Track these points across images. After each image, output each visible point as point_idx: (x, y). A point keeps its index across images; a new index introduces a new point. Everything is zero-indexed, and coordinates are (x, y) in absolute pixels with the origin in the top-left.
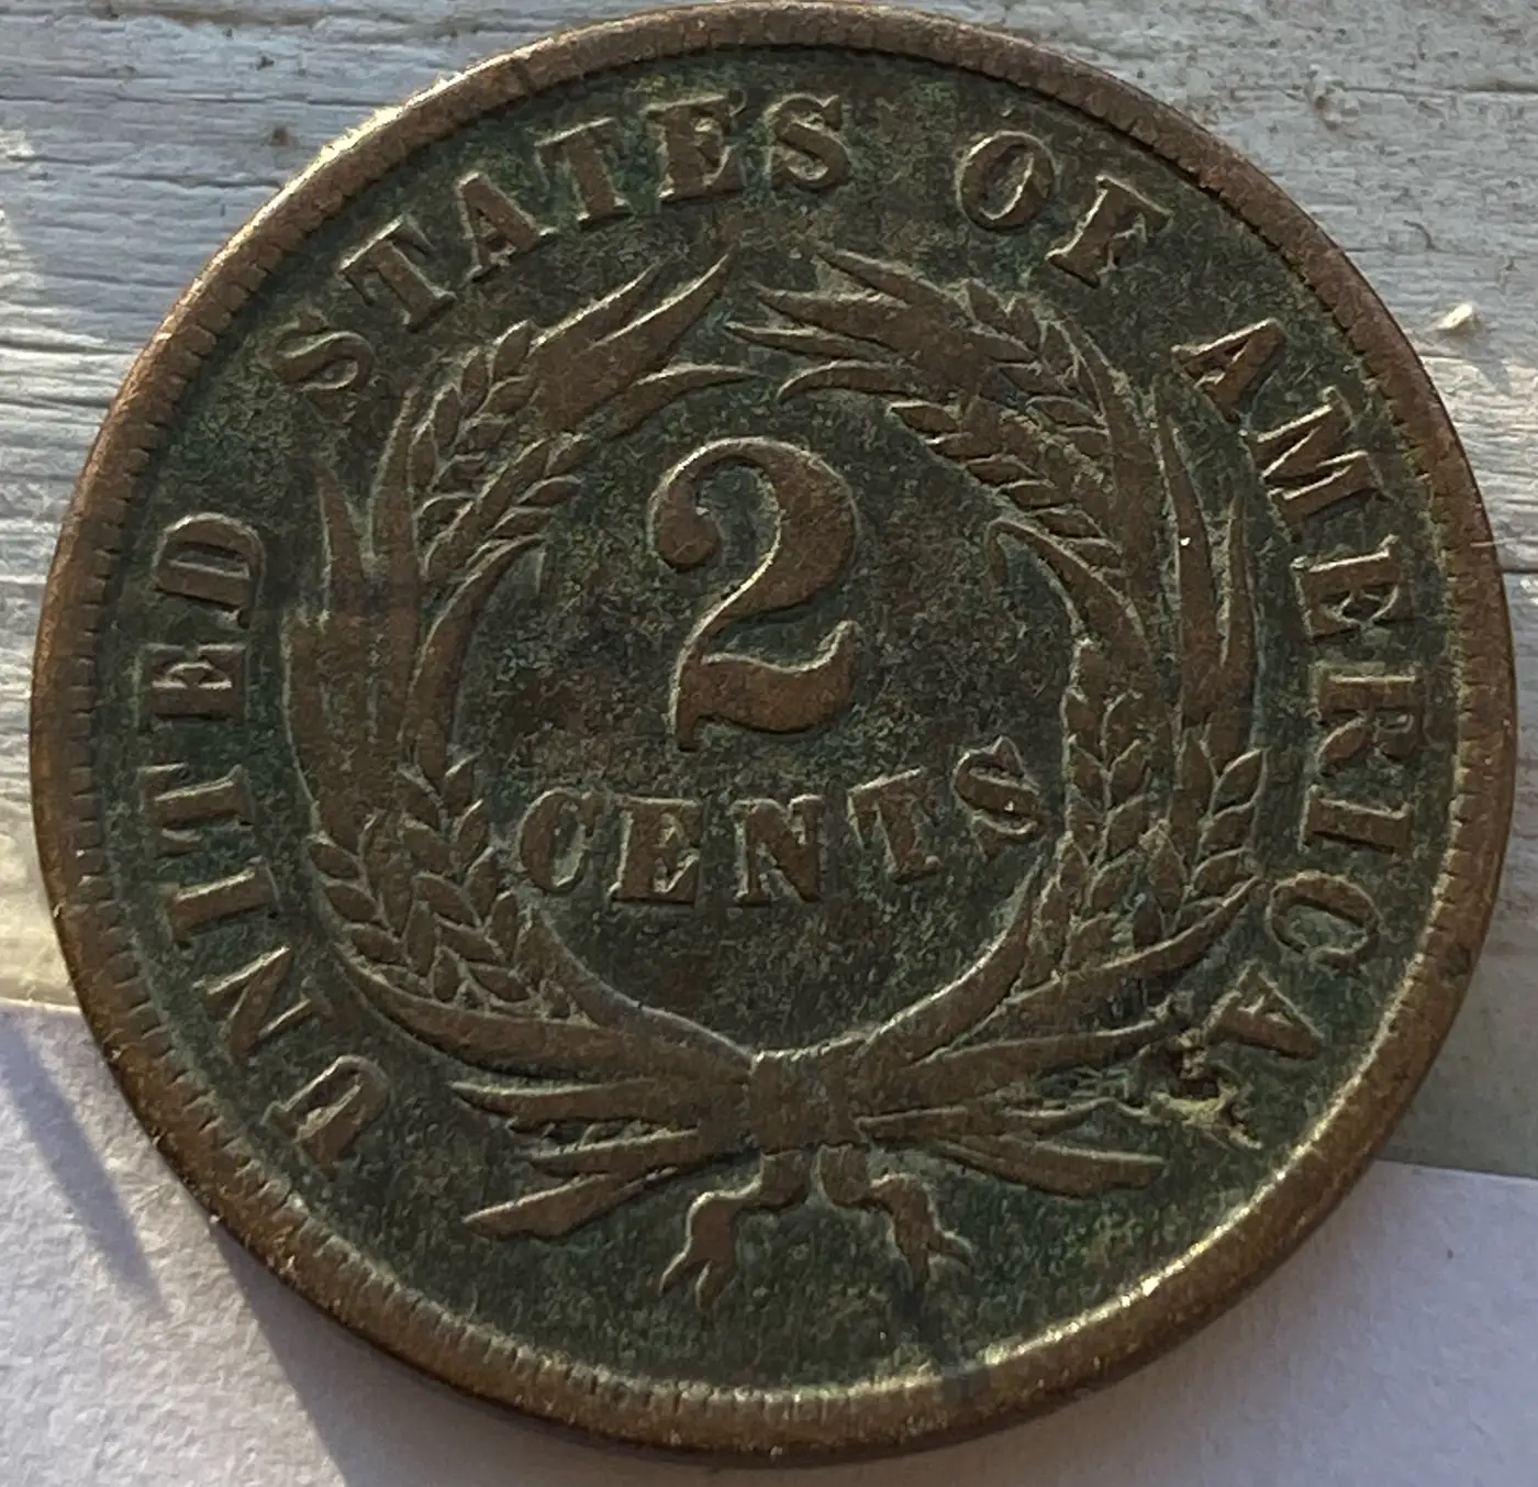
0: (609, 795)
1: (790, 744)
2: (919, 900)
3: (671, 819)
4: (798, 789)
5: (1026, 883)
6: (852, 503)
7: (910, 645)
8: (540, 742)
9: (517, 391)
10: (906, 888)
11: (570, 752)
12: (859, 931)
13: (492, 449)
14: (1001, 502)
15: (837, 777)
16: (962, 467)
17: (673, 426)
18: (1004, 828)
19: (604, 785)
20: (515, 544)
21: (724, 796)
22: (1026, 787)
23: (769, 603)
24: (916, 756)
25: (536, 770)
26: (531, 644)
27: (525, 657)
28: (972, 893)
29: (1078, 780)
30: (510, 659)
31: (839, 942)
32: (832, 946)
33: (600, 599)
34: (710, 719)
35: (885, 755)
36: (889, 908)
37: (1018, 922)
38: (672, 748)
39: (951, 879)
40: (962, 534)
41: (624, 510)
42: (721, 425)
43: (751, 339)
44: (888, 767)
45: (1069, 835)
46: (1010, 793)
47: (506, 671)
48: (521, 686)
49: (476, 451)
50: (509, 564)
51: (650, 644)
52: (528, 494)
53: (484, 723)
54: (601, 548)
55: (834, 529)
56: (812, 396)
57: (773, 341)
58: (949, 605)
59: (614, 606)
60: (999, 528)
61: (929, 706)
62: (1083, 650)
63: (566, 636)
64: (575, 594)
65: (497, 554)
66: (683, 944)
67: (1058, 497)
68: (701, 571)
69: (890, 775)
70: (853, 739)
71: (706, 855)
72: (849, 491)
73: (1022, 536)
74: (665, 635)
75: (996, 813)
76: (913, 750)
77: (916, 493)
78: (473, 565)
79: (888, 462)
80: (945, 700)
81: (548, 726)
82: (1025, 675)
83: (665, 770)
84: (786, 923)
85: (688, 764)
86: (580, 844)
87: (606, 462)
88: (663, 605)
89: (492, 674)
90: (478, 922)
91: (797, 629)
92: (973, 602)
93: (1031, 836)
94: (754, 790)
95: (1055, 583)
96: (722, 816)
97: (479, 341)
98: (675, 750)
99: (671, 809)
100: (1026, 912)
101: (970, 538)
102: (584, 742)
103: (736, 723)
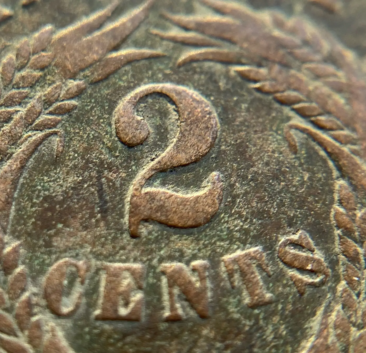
0: (94, 262)
1: (189, 234)
2: (264, 318)
3: (127, 274)
4: (195, 257)
5: (322, 309)
6: (216, 114)
7: (248, 184)
8: (56, 234)
9: (46, 59)
10: (256, 311)
11: (72, 239)
12: (232, 336)
13: (32, 86)
14: (292, 114)
15: (214, 251)
16: (270, 97)
17: (125, 78)
18: (307, 279)
19: (90, 256)
20: (43, 133)
21: (155, 262)
22: (316, 256)
23: (175, 163)
24: (256, 240)
25: (54, 249)
26: (51, 184)
27: (48, 190)
28: (293, 314)
29: (344, 253)
30: (40, 191)
31: (222, 342)
32: (218, 345)
33: (88, 162)
34: (146, 220)
35: (239, 239)
36: (248, 323)
37: (321, 331)
38: (126, 236)
39: (280, 307)
40: (271, 130)
41: (99, 118)
42: (149, 78)
43: (162, 38)
44: (242, 245)
45: (344, 283)
46: (308, 260)
47: (38, 197)
48: (46, 205)
49: (23, 87)
50: (40, 143)
51: (114, 184)
52: (51, 109)
53: (25, 224)
54: (88, 136)
55: (207, 128)
56: (195, 65)
57: (173, 40)
58: (267, 164)
59: (95, 164)
60: (291, 127)
61: (259, 214)
62: (340, 187)
63: (70, 180)
64: (75, 158)
65: (34, 138)
66: (136, 345)
67: (320, 111)
68: (141, 147)
69: (243, 249)
70: (222, 231)
71: (147, 293)
72: (213, 110)
73: (303, 131)
74: (122, 179)
75: (302, 270)
76: (254, 237)
77: (248, 110)
78: (22, 143)
79: (233, 95)
80: (269, 211)
81: (60, 226)
82: (310, 199)
83: (123, 248)
84: (191, 331)
85: (135, 244)
86: (78, 289)
87: (91, 95)
88: (121, 164)
89: (31, 199)
90: (20, 334)
91: (190, 176)
92: (279, 162)
93: (322, 283)
94: (171, 258)
95: (322, 153)
96: (154, 272)
97: (26, 35)
98: (129, 238)
99: (128, 269)
100: (324, 325)
101: (276, 132)
102: (79, 234)
103: (161, 223)
